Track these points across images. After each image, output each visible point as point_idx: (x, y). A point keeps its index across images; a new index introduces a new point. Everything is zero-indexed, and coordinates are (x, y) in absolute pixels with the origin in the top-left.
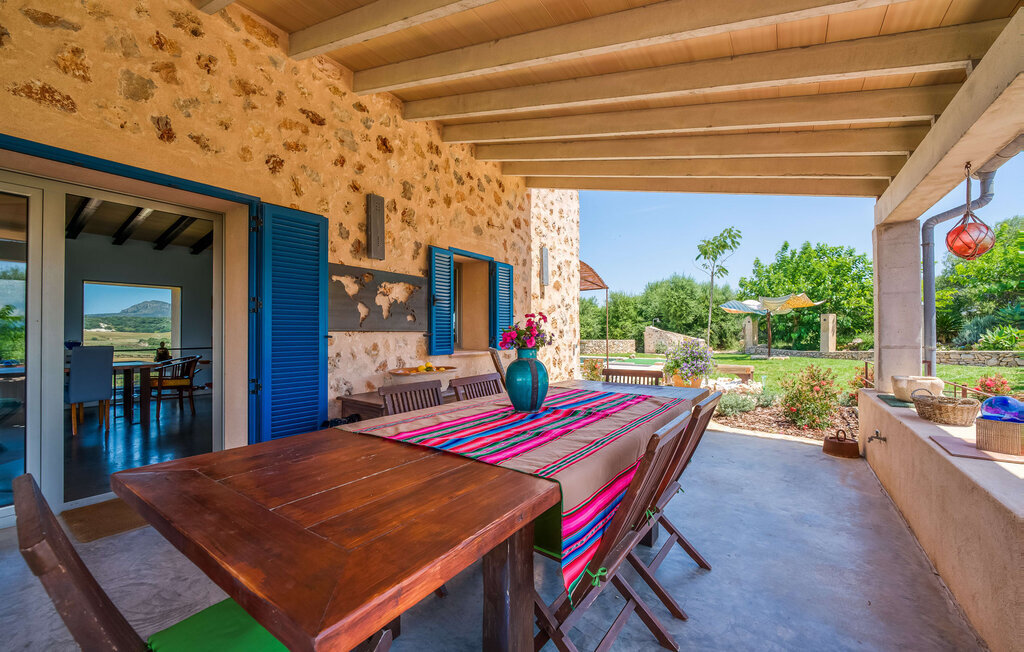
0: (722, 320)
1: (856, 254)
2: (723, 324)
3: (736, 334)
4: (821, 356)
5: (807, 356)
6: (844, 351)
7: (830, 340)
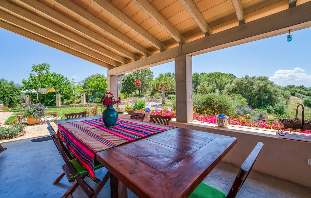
0: (11, 96)
1: (64, 77)
2: (12, 98)
3: (18, 101)
4: (56, 107)
5: (52, 107)
6: (63, 105)
7: (59, 102)
